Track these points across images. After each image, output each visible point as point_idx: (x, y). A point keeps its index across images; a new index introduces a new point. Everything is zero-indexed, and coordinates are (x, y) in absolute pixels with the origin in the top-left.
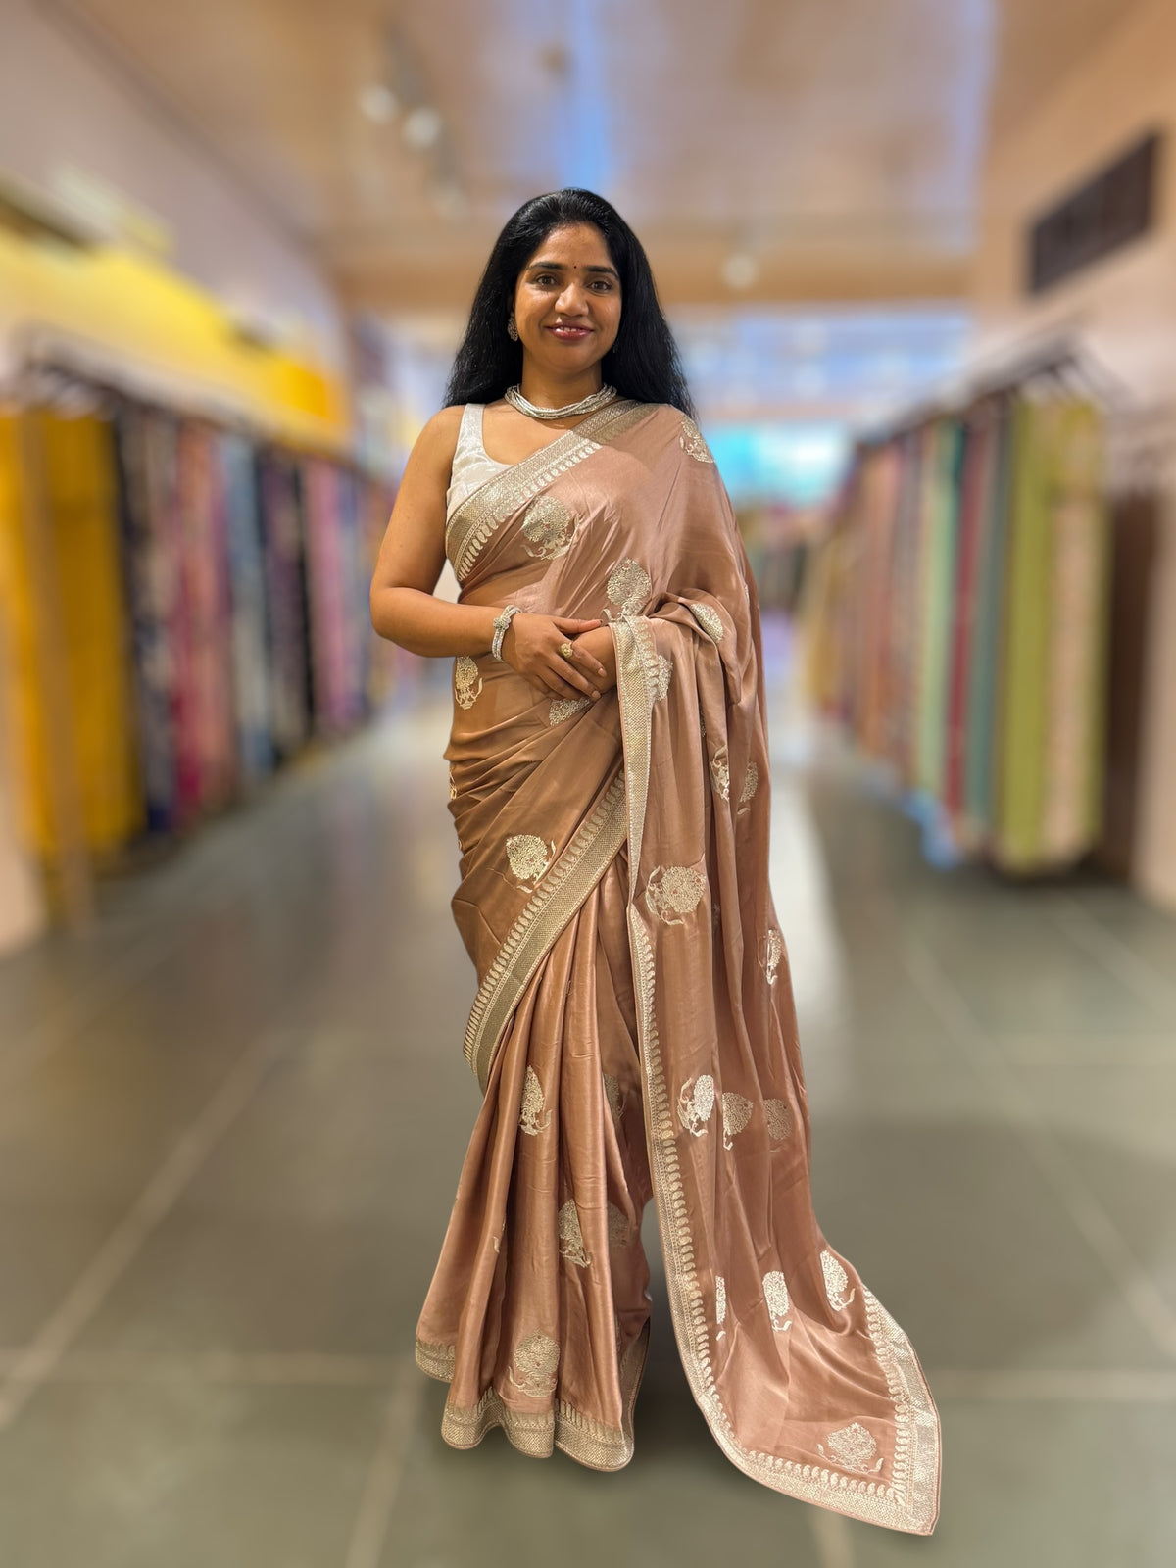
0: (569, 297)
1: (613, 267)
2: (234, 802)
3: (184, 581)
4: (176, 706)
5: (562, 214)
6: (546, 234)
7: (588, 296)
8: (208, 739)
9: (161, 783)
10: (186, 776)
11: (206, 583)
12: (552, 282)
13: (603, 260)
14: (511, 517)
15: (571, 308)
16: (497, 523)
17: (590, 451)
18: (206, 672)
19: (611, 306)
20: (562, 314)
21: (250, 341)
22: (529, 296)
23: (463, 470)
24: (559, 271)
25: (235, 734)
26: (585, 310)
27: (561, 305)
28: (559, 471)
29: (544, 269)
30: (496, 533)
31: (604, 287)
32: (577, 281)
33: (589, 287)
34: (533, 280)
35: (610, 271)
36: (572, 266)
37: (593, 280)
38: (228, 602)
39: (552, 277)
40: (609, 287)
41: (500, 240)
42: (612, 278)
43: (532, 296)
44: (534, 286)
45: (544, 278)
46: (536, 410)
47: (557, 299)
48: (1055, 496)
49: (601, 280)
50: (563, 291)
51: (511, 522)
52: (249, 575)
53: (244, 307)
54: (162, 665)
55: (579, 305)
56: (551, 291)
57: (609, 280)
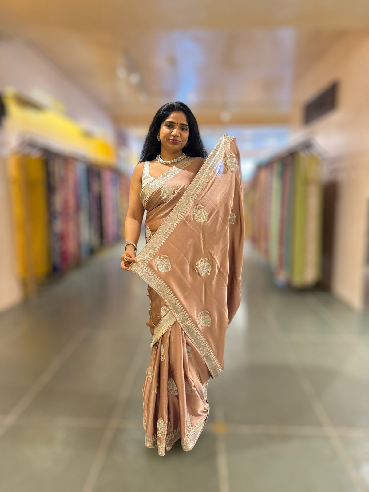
0: (175, 132)
1: (188, 124)
2: (78, 264)
3: (66, 202)
4: (62, 237)
5: (175, 108)
6: (170, 114)
7: (180, 131)
8: (71, 246)
9: (57, 259)
10: (64, 256)
11: (72, 203)
12: (171, 127)
13: (185, 122)
14: (155, 191)
15: (176, 135)
16: (152, 192)
17: (178, 172)
18: (71, 228)
19: (186, 135)
20: (173, 136)
21: (87, 135)
22: (164, 130)
23: (144, 181)
24: (173, 124)
25: (79, 245)
26: (179, 135)
27: (173, 133)
28: (169, 178)
29: (169, 123)
30: (151, 195)
31: (185, 130)
32: (178, 127)
33: (181, 129)
34: (166, 126)
35: (187, 125)
36: (177, 123)
37: (182, 127)
38: (78, 208)
39: (171, 125)
40: (186, 130)
41: (157, 113)
42: (187, 127)
43: (165, 130)
44: (166, 127)
45: (168, 125)
46: (164, 161)
47: (172, 132)
48: (307, 182)
49: (184, 127)
50: (174, 130)
51: (155, 192)
52: (85, 200)
53: (86, 125)
54: (58, 226)
55: (178, 134)
56: (170, 129)
57: (186, 128)
